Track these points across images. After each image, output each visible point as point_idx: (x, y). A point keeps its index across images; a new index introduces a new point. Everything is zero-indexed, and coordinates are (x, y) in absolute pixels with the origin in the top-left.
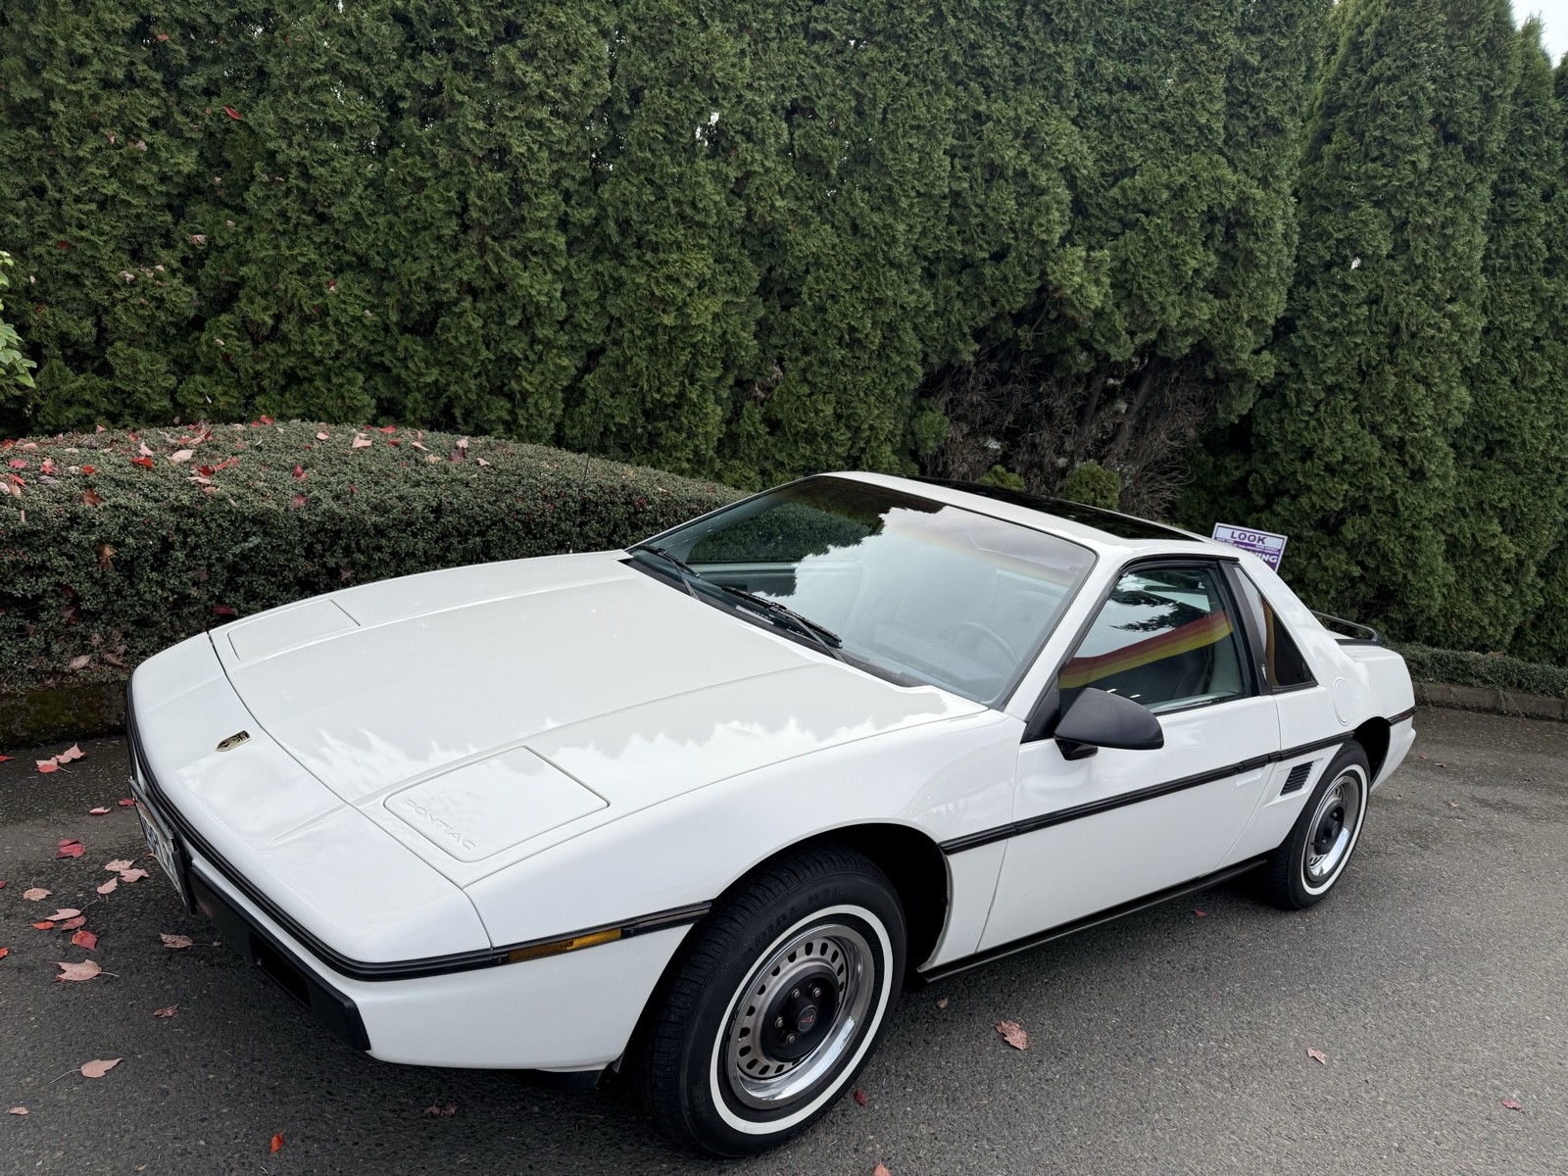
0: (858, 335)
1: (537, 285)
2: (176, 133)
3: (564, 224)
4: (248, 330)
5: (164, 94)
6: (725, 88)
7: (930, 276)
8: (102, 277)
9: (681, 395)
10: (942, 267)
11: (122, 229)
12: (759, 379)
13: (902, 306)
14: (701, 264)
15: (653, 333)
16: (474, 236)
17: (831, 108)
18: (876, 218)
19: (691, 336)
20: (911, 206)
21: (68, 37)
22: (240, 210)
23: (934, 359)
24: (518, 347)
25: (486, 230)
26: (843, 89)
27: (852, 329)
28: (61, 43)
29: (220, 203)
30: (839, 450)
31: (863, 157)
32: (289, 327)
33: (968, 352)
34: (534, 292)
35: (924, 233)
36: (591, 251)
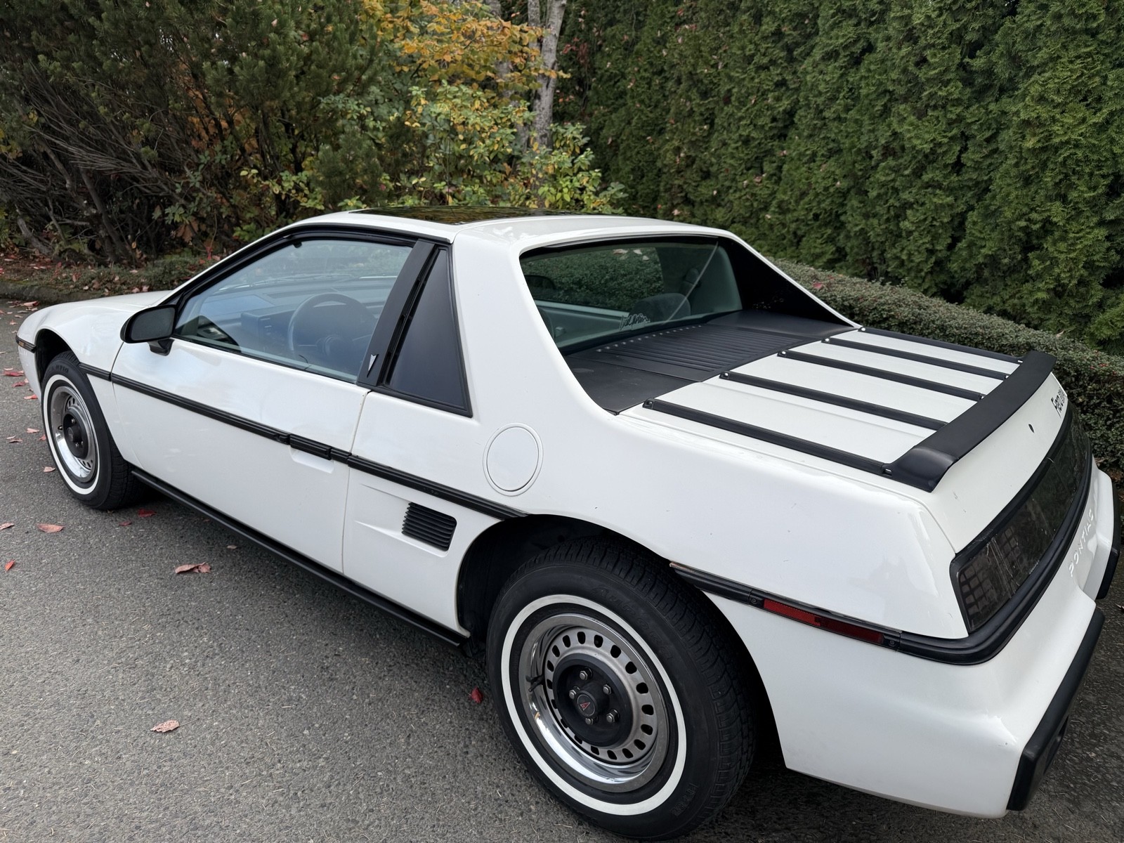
36: (997, 92)
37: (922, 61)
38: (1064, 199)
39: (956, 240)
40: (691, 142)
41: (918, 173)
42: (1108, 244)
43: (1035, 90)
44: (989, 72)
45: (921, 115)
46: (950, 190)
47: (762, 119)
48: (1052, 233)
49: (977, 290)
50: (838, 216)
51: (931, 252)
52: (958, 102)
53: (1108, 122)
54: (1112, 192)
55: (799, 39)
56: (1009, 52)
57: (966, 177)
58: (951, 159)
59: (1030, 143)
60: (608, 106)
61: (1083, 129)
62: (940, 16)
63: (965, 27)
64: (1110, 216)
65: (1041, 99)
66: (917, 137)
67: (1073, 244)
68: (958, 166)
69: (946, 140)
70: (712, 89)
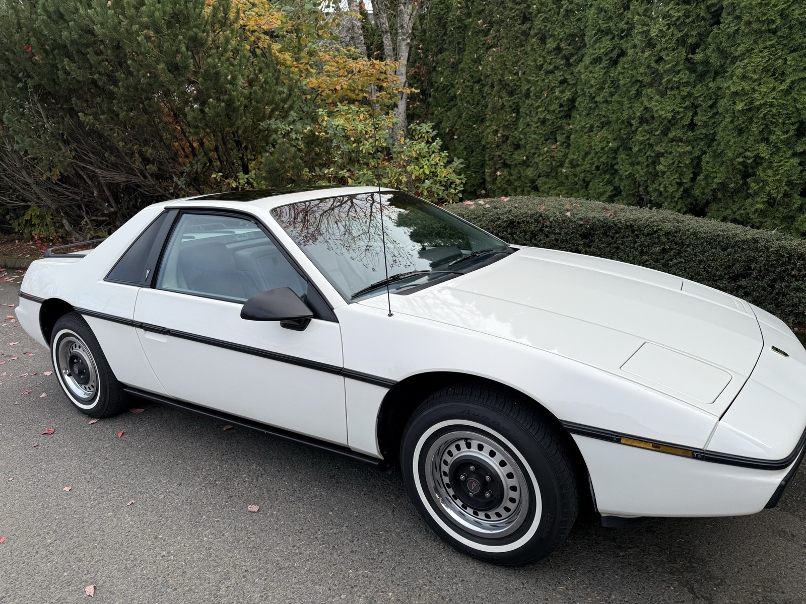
36: (713, 75)
37: (660, 60)
38: (767, 141)
39: (696, 175)
40: (504, 125)
41: (665, 133)
42: (800, 168)
43: (739, 72)
44: (706, 62)
45: (663, 94)
46: (688, 142)
47: (553, 106)
48: (761, 164)
49: (714, 206)
50: (612, 166)
51: (680, 184)
52: (687, 84)
53: (791, 88)
54: (799, 133)
55: (573, 51)
56: (718, 49)
57: (699, 132)
58: (687, 122)
59: (740, 106)
60: (444, 107)
61: (774, 94)
62: (668, 29)
63: (686, 35)
64: (800, 149)
65: (744, 77)
66: (662, 109)
67: (777, 170)
68: (692, 126)
69: (682, 109)
70: (515, 89)
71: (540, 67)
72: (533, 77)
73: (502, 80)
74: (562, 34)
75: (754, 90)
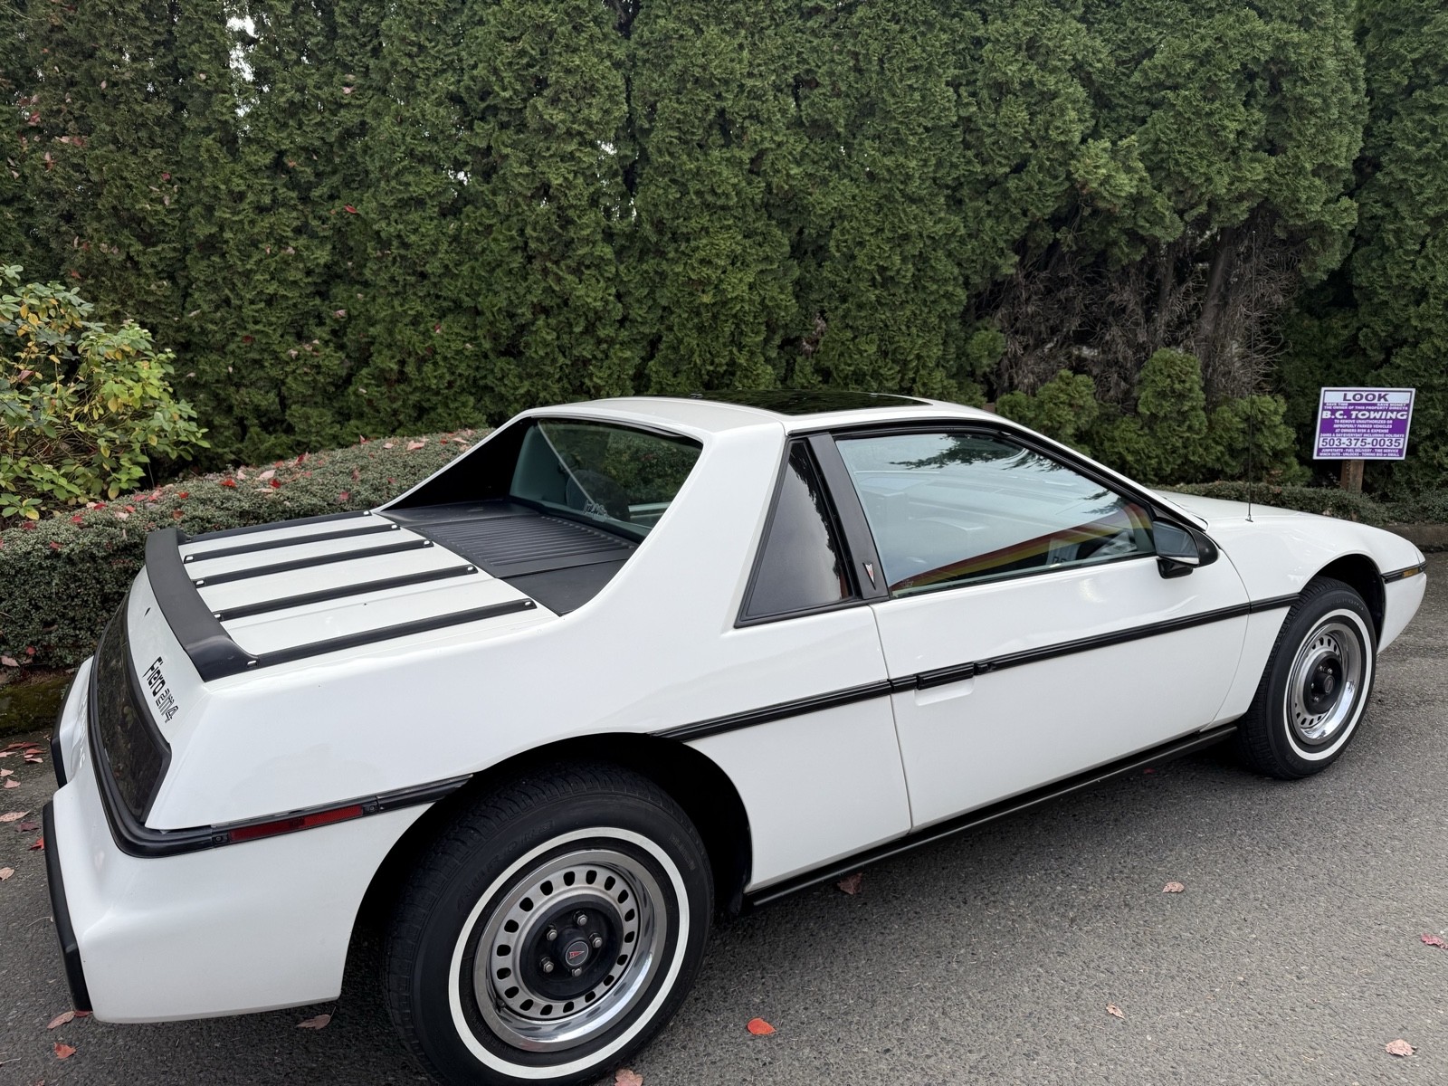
0: (889, 273)
1: (590, 294)
2: (313, 235)
3: (609, 236)
4: (382, 378)
5: (300, 207)
6: (726, 82)
7: (956, 203)
8: (276, 357)
9: (732, 363)
10: (965, 191)
11: (286, 318)
12: (805, 335)
13: (929, 237)
14: (727, 242)
15: (698, 314)
16: (537, 264)
17: (831, 74)
18: (888, 161)
19: (731, 308)
20: (921, 141)
21: (227, 182)
22: (366, 284)
23: (976, 279)
24: (586, 350)
25: (547, 257)
26: (840, 52)
27: (882, 270)
28: (223, 187)
29: (353, 282)
30: (890, 384)
31: (867, 109)
32: (410, 369)
33: (1009, 266)
34: (589, 300)
35: (939, 164)
36: (637, 254)
37: (566, 222)
71: (241, 197)
72: (224, 212)
73: (120, 207)
74: (287, 142)
75: (721, 281)
